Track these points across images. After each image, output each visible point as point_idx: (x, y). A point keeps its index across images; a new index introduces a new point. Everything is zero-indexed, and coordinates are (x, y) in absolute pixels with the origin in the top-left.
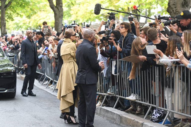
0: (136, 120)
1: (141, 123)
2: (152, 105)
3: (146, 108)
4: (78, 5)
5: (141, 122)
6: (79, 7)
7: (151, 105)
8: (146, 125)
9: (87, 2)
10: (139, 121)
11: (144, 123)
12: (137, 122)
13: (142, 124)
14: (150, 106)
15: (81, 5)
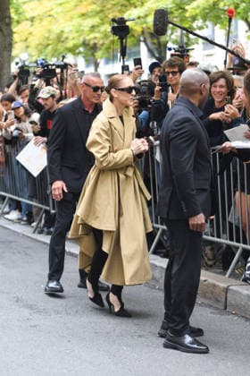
0: (210, 281)
1: (224, 288)
2: (244, 246)
3: (230, 252)
4: (29, 23)
5: (223, 285)
6: (32, 25)
7: (241, 245)
8: (236, 292)
9: (50, 16)
10: (217, 283)
11: (231, 287)
12: (214, 285)
13: (227, 290)
14: (238, 248)
15: (36, 23)
